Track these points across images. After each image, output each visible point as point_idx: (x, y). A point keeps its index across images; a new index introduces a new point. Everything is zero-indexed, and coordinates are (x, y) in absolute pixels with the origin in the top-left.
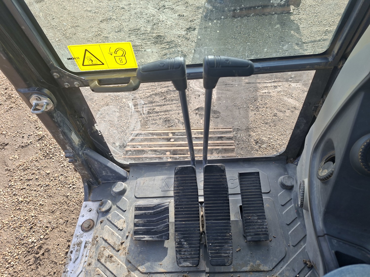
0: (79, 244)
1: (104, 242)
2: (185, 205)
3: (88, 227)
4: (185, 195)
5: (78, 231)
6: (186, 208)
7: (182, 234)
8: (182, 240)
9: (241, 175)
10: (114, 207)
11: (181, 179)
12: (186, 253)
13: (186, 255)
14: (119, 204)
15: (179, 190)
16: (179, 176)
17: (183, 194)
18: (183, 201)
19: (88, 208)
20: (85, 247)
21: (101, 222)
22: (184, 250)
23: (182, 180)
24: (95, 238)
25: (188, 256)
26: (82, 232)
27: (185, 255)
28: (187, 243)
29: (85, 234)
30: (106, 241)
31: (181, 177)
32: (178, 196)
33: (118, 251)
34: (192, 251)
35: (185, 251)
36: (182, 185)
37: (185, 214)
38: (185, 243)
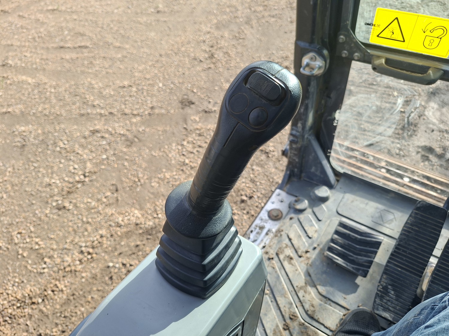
0: (262, 228)
1: (287, 240)
2: (411, 250)
3: (276, 217)
4: (417, 239)
5: (264, 215)
6: (410, 254)
7: (392, 280)
8: (390, 287)
10: (309, 210)
11: (420, 217)
12: (389, 303)
13: (389, 305)
14: (316, 209)
15: (412, 229)
16: (420, 213)
17: (414, 236)
18: (410, 245)
19: (280, 198)
20: (267, 234)
21: (291, 219)
22: (388, 298)
23: (420, 219)
24: (279, 231)
25: (391, 308)
26: (267, 218)
27: (387, 304)
28: (394, 293)
29: (270, 221)
30: (290, 240)
31: (422, 216)
32: (407, 236)
33: (300, 257)
34: (398, 306)
35: (389, 301)
36: (419, 226)
37: (406, 260)
38: (393, 292)
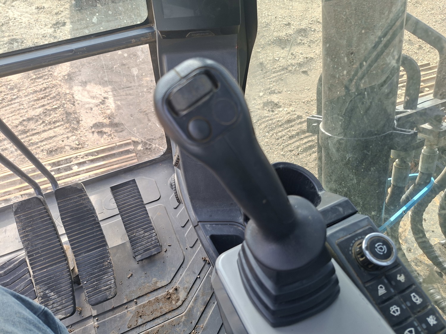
2: (41, 248)
4: (37, 236)
6: (42, 251)
7: (46, 284)
8: (47, 292)
9: (113, 189)
11: (25, 217)
12: (55, 305)
13: (56, 307)
15: (27, 232)
16: (21, 214)
17: (34, 235)
18: (36, 245)
22: (51, 302)
23: (28, 218)
25: (58, 308)
27: (54, 308)
28: (54, 293)
31: (24, 215)
32: (28, 240)
34: (63, 300)
35: (53, 303)
36: (30, 224)
37: (44, 259)
38: (52, 294)
